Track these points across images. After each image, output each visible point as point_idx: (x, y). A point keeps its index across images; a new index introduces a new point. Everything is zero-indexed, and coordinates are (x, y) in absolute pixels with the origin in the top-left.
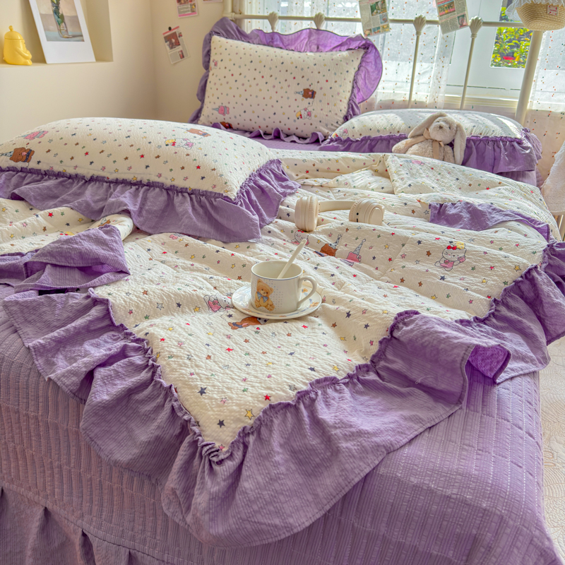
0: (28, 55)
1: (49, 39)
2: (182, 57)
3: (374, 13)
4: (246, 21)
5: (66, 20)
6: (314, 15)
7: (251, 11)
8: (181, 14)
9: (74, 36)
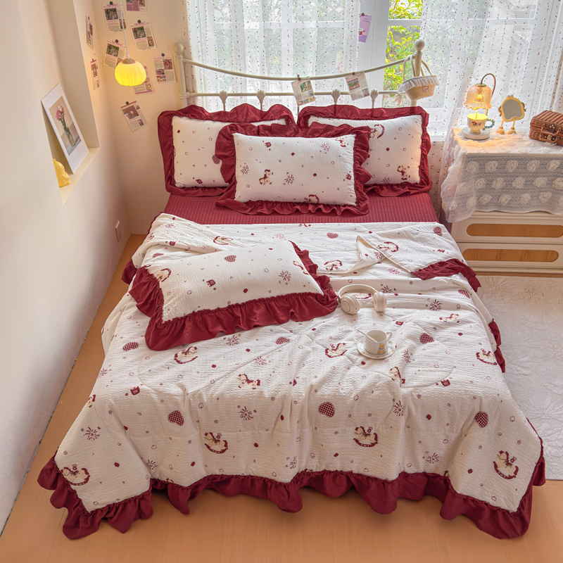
0: (67, 176)
1: (69, 153)
2: (142, 124)
3: (303, 91)
5: (70, 131)
6: (256, 92)
7: (202, 90)
8: (139, 92)
9: (76, 141)
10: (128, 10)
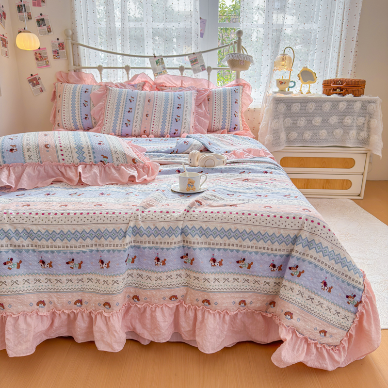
2: (42, 91)
3: (158, 65)
4: (83, 70)
6: (124, 66)
7: (86, 64)
10: (33, 6)
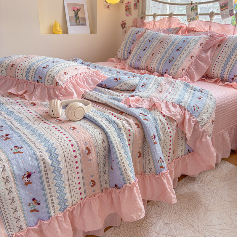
0: (61, 30)
1: (71, 25)
2: (126, 32)
3: (192, 11)
4: (146, 17)
5: (80, 19)
6: (169, 13)
7: (149, 13)
8: (127, 15)
9: (82, 24)
